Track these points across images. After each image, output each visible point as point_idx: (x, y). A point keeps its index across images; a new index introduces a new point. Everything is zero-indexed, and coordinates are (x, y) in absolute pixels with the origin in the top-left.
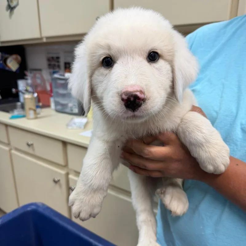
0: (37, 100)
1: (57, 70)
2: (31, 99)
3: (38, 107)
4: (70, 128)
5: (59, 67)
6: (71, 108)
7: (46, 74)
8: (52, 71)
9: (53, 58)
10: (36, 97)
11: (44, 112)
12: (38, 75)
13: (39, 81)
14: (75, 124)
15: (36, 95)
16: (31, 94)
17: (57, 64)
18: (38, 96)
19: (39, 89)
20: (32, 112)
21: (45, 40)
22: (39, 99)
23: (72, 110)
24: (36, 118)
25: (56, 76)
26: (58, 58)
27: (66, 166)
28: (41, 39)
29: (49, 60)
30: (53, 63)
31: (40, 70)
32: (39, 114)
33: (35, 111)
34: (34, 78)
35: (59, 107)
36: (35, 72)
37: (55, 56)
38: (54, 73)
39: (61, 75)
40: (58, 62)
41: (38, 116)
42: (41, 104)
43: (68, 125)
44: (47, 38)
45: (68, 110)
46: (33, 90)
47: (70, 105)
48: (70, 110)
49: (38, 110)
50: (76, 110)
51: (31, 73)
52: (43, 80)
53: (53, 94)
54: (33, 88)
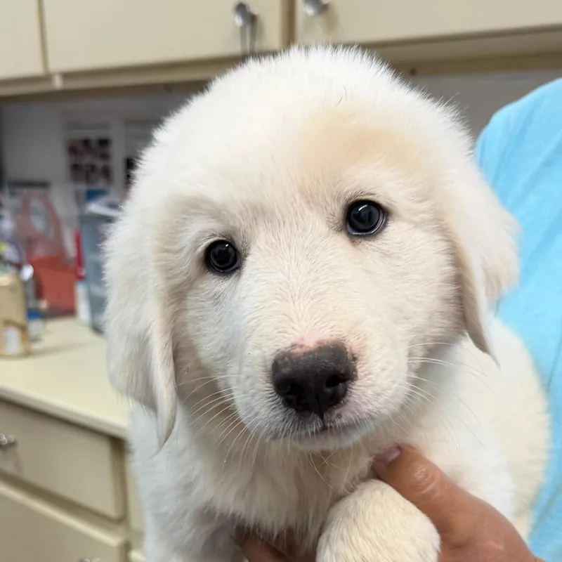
0: (31, 291)
1: (101, 184)
2: (11, 289)
3: (33, 314)
5: (107, 173)
7: (63, 201)
8: (83, 187)
9: (86, 142)
10: (29, 280)
11: (54, 332)
12: (35, 203)
13: (38, 224)
15: (28, 272)
16: (12, 271)
17: (99, 164)
18: (35, 276)
19: (40, 252)
20: (13, 335)
21: (58, 84)
22: (38, 288)
24: (27, 354)
25: (95, 208)
26: (104, 143)
27: (121, 520)
28: (47, 78)
29: (73, 150)
30: (87, 160)
31: (44, 185)
32: (36, 340)
33: (23, 329)
34: (23, 211)
36: (25, 191)
37: (93, 135)
38: (92, 195)
40: (105, 157)
41: (35, 347)
42: (44, 305)
44: (67, 76)
46: (20, 253)
49: (36, 327)
51: (12, 194)
52: (53, 220)
53: (83, 273)
54: (17, 248)
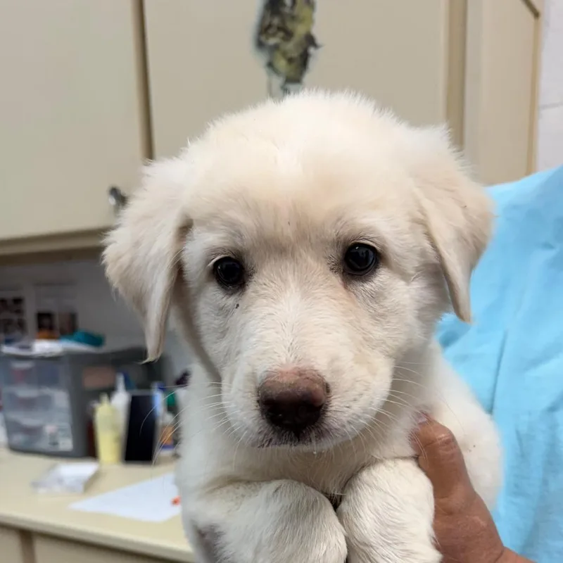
1: (17, 333)
4: (42, 491)
5: (21, 325)
6: (53, 436)
14: (60, 481)
17: (15, 317)
23: (55, 444)
26: (18, 301)
35: (19, 438)
39: (23, 348)
40: (19, 312)
43: (36, 485)
45: (44, 444)
47: (49, 429)
48: (50, 443)
50: (67, 444)
